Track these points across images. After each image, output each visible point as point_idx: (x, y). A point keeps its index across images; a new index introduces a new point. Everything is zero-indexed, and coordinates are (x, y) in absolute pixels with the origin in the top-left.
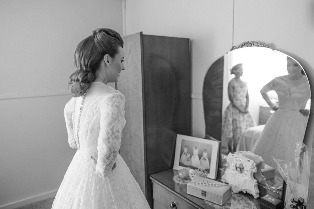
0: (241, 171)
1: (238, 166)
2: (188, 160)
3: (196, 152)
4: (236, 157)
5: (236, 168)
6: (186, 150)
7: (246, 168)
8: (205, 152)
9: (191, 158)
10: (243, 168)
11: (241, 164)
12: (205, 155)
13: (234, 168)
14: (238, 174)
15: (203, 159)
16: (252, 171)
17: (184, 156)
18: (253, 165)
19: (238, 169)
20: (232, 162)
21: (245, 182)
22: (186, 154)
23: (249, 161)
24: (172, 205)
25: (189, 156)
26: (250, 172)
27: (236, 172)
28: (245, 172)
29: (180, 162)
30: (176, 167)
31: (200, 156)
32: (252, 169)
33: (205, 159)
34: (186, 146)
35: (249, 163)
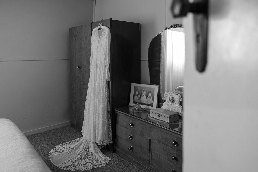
0: (173, 101)
1: (171, 99)
2: (139, 99)
3: (144, 93)
4: (170, 93)
5: (170, 100)
6: (137, 93)
7: (175, 100)
8: (150, 93)
9: (141, 97)
10: (174, 100)
11: (173, 98)
12: (150, 95)
13: (169, 101)
14: (171, 104)
15: (149, 97)
16: (179, 101)
17: (136, 97)
18: (180, 96)
19: (171, 101)
20: (167, 97)
21: (175, 108)
22: (138, 95)
23: (177, 95)
24: (130, 124)
25: (139, 96)
26: (178, 101)
27: (170, 103)
28: (175, 102)
29: (134, 101)
30: (131, 104)
31: (147, 96)
32: (180, 99)
33: (150, 98)
34: (137, 90)
35: (177, 96)
